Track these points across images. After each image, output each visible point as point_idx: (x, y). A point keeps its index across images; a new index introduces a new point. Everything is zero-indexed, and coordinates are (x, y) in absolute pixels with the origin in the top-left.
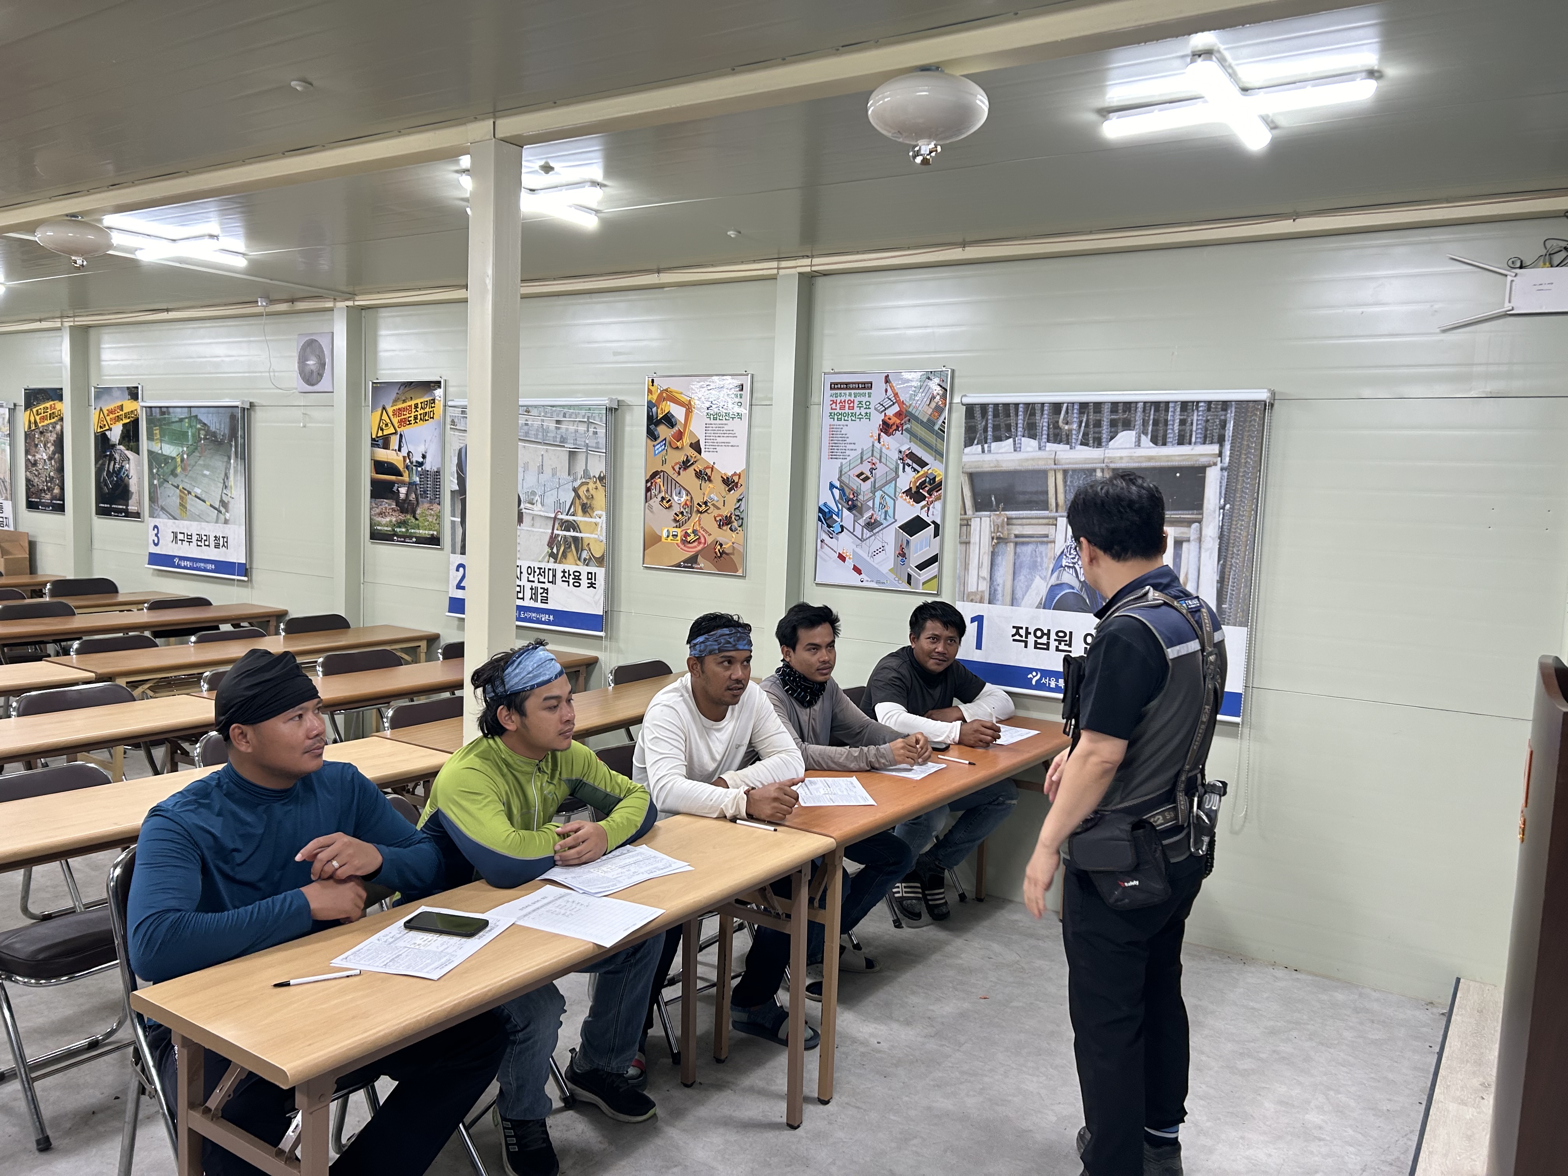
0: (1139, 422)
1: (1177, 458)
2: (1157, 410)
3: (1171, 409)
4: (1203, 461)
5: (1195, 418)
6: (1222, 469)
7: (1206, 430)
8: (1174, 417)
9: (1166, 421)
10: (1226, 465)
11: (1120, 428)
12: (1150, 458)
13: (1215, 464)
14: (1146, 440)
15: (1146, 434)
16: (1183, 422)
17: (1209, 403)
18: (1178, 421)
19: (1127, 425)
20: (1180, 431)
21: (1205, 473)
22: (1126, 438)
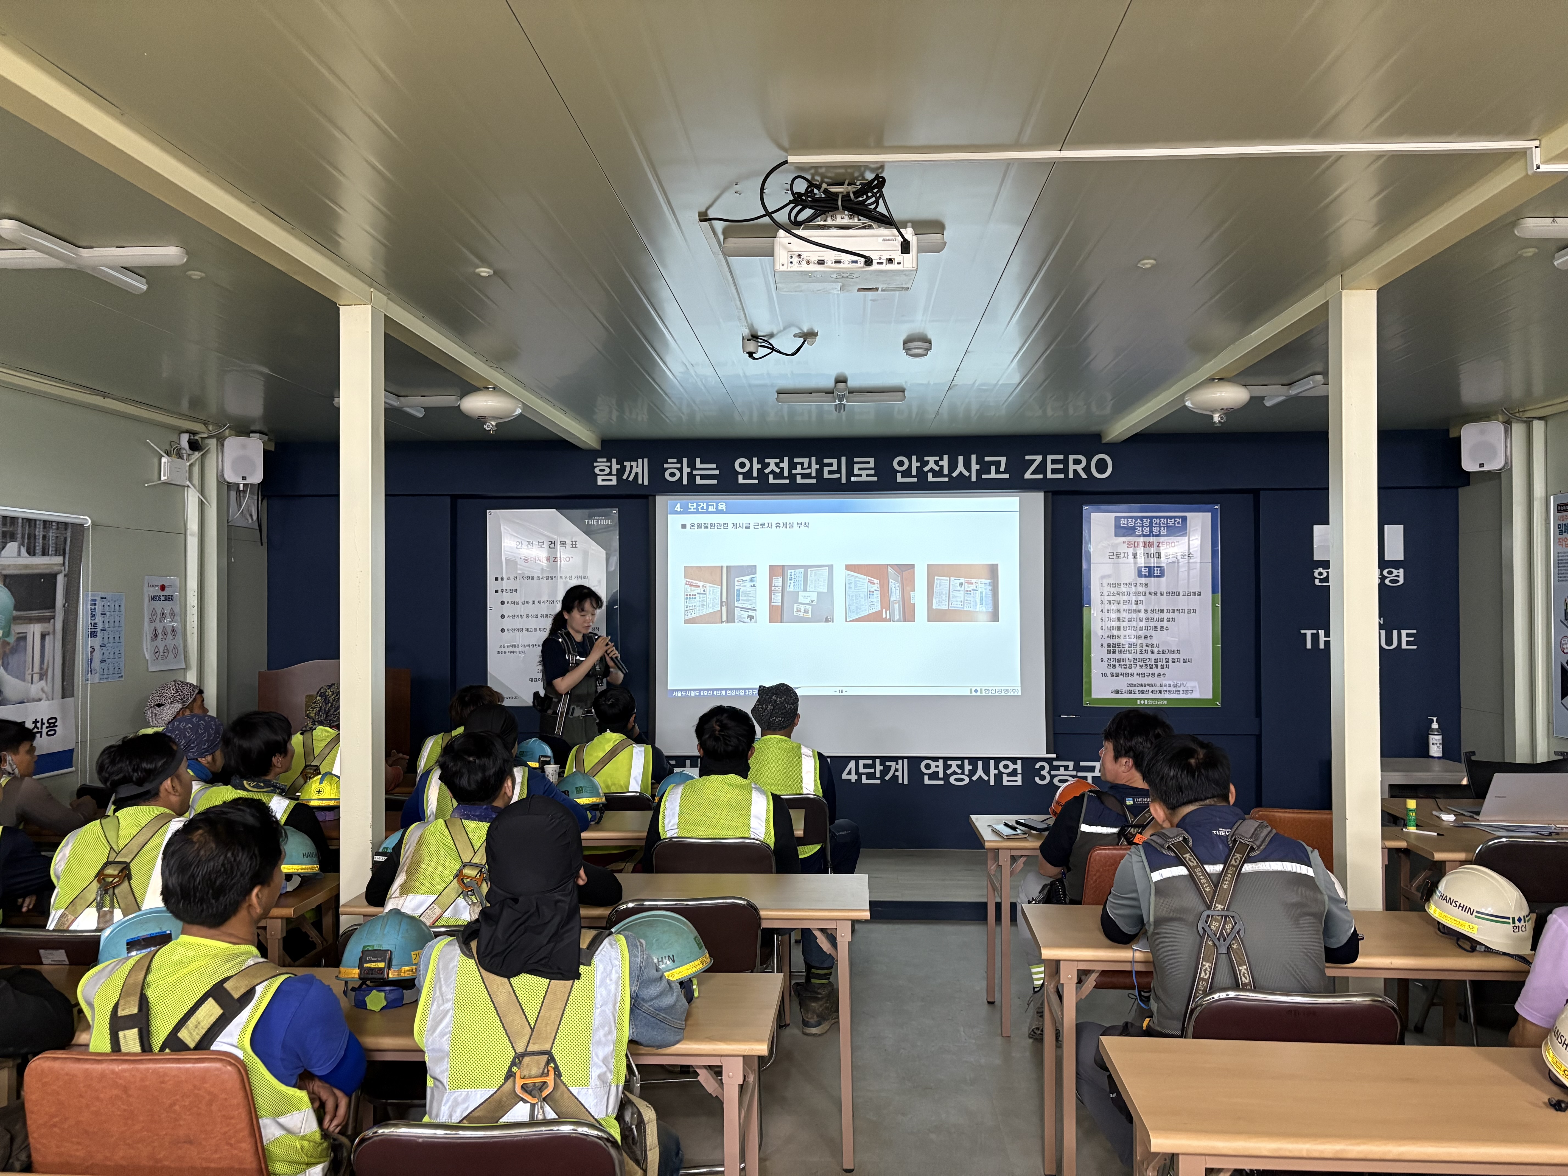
0: (19, 536)
1: (42, 567)
2: (30, 526)
3: (37, 526)
4: (56, 569)
5: (51, 534)
6: (65, 576)
7: (57, 545)
8: (39, 532)
9: (35, 535)
10: (66, 572)
11: (8, 539)
12: (26, 567)
13: (61, 572)
14: (24, 550)
15: (24, 546)
16: (44, 537)
17: (58, 523)
18: (41, 536)
19: (13, 538)
20: (43, 544)
21: (56, 579)
22: (12, 547)
